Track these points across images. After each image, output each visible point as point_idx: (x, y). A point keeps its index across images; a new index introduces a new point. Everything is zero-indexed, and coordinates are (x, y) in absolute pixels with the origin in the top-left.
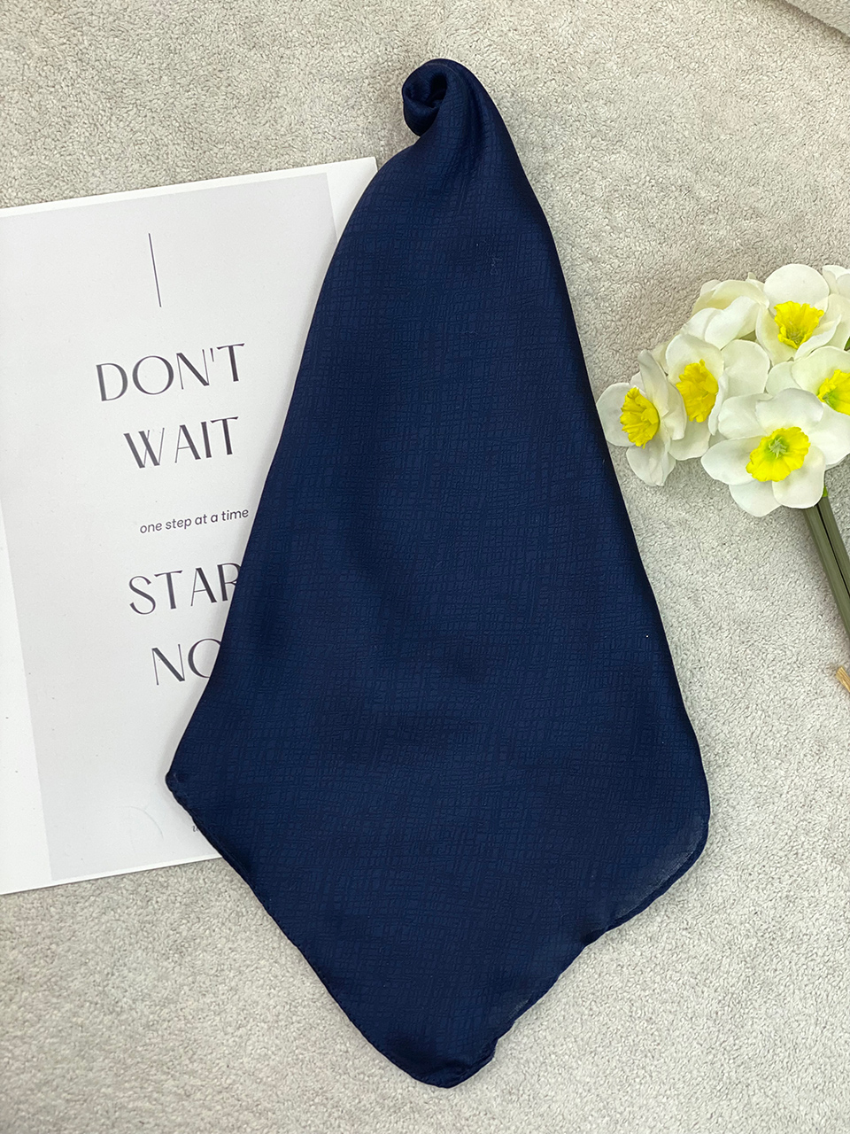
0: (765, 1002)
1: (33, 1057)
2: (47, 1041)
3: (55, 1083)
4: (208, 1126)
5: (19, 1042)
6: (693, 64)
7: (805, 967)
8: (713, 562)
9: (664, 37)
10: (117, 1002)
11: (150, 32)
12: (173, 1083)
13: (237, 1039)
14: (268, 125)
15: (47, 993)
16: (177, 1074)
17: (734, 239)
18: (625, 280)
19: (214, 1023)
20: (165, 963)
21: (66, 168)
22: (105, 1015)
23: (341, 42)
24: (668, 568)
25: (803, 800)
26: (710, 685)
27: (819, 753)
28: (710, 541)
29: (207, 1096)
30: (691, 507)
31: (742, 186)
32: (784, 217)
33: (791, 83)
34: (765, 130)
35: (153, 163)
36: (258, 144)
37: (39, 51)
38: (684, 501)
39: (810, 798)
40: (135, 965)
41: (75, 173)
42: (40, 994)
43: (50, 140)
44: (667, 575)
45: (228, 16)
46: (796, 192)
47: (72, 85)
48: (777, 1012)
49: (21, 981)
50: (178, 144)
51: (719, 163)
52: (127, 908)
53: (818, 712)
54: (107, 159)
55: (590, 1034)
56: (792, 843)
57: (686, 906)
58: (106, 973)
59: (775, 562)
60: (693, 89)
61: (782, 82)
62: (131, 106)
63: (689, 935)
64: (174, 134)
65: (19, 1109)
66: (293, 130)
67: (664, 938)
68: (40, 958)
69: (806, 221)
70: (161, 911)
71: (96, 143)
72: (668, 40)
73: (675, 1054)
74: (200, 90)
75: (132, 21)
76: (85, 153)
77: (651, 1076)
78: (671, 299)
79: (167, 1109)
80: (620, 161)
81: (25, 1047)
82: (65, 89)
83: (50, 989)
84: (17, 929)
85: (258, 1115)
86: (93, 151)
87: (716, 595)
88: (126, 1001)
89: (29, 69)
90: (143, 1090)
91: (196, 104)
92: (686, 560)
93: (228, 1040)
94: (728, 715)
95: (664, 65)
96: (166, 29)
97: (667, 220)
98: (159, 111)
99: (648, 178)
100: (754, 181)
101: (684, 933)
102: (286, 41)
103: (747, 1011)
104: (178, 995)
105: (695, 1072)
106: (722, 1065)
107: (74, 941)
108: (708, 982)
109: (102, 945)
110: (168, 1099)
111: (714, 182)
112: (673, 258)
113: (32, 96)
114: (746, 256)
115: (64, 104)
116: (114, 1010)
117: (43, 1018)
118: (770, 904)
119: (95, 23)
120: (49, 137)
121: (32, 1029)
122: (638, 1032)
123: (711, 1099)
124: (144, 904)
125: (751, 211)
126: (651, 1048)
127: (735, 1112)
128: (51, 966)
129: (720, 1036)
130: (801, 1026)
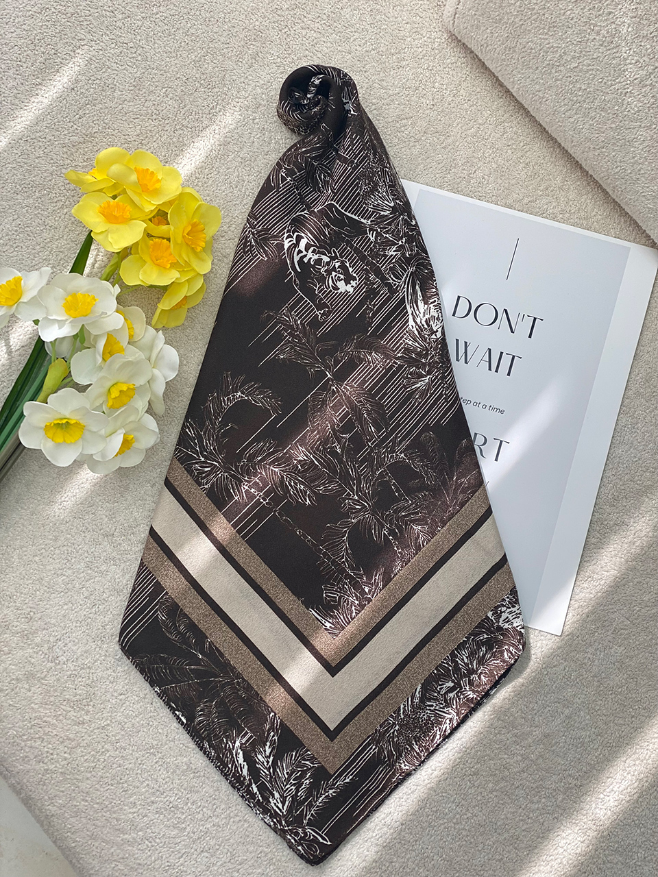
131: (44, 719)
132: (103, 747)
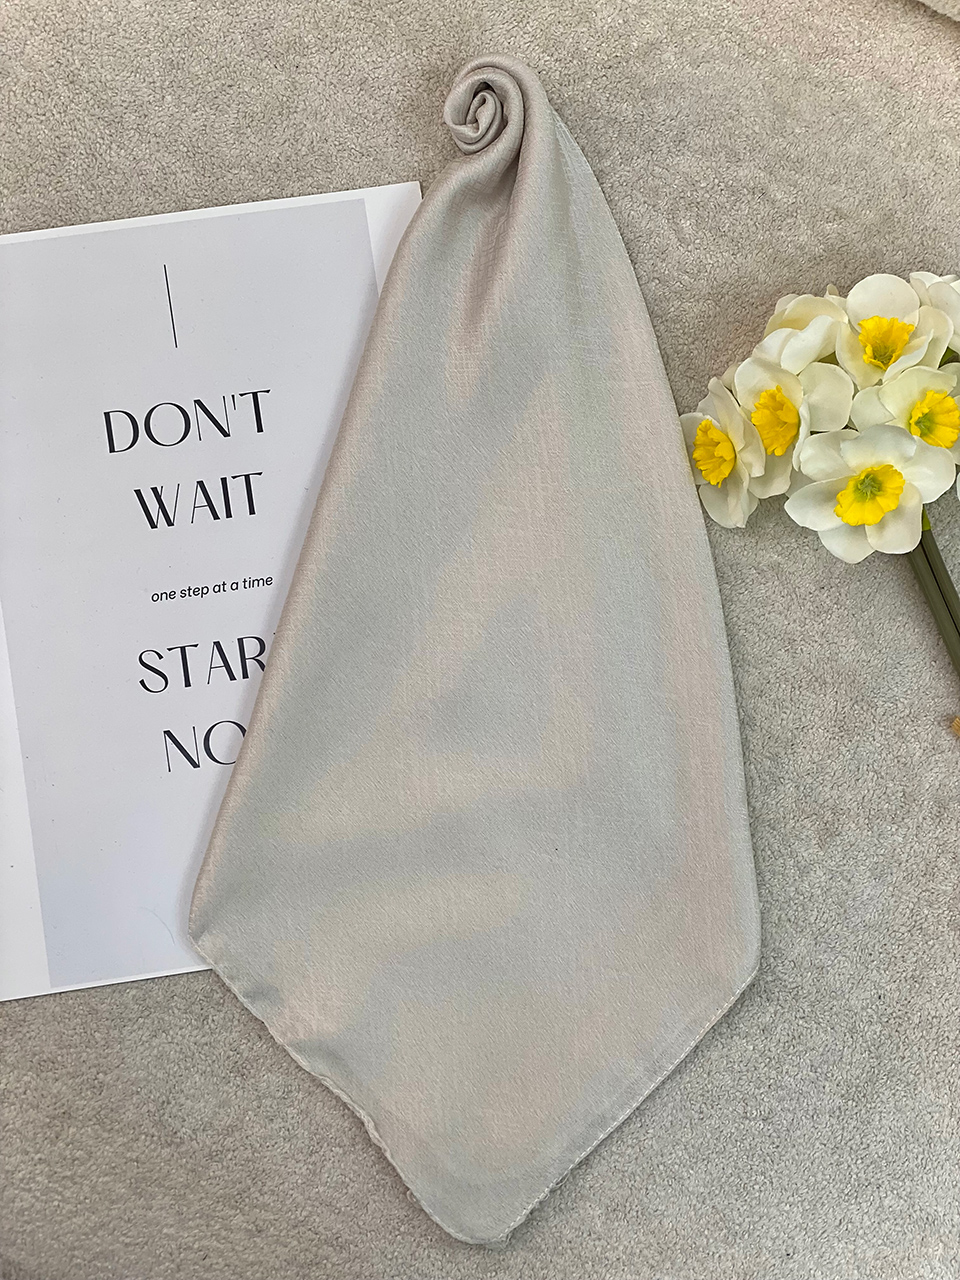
0: (894, 1094)
1: (86, 1198)
2: (100, 1180)
3: (111, 1225)
4: (285, 1263)
5: (69, 1184)
6: (760, 50)
7: (936, 1053)
8: (811, 608)
9: (726, 21)
10: (176, 1133)
11: (149, 46)
12: (242, 1218)
13: (310, 1167)
14: (287, 144)
15: (97, 1127)
16: (247, 1208)
17: (816, 245)
18: (697, 297)
19: (284, 1151)
20: (226, 1088)
21: (64, 206)
22: (162, 1148)
23: (363, 46)
24: (762, 618)
25: (924, 869)
26: (814, 746)
27: (939, 815)
28: (807, 585)
29: (281, 1231)
30: (783, 548)
31: (822, 185)
32: (870, 216)
33: (871, 65)
34: (845, 120)
35: (160, 195)
36: (278, 166)
37: (24, 76)
38: (776, 541)
39: (932, 865)
40: (192, 1091)
41: (73, 210)
42: (89, 1129)
43: (43, 175)
44: (761, 626)
45: (234, 24)
46: (882, 188)
47: (65, 111)
48: (907, 1105)
49: (66, 1116)
50: (187, 172)
51: (795, 160)
52: (180, 1029)
53: (937, 770)
54: (108, 193)
55: (702, 1140)
56: (914, 918)
57: (800, 993)
58: (161, 1100)
59: (880, 605)
60: (761, 78)
61: (861, 64)
62: (133, 131)
63: (806, 1025)
64: (182, 161)
65: (73, 1256)
66: (316, 149)
67: (778, 1029)
68: (87, 1089)
69: (896, 220)
70: (217, 1031)
71: (95, 176)
72: (730, 24)
73: (797, 1157)
74: (208, 109)
75: (127, 35)
76: (83, 187)
77: (772, 1183)
78: (749, 316)
79: (237, 1247)
80: (686, 163)
81: (75, 1188)
82: (57, 116)
83: (100, 1122)
84: (59, 1058)
85: (338, 1248)
86: (92, 185)
87: (816, 645)
88: (185, 1131)
89: (15, 96)
90: (210, 1228)
91: (205, 126)
92: (781, 608)
93: (300, 1168)
94: (835, 778)
95: (727, 53)
96: (166, 42)
97: (739, 227)
98: (164, 134)
99: (716, 181)
100: (834, 179)
101: (801, 1022)
102: (302, 48)
103: (873, 1105)
104: (242, 1122)
105: (820, 1175)
106: (849, 1166)
107: (123, 1068)
108: (829, 1075)
109: (154, 1071)
110: (238, 1237)
111: (791, 182)
112: (750, 270)
113: (20, 127)
114: (830, 263)
115: (57, 133)
116: (172, 1142)
117: (93, 1155)
118: (894, 986)
119: (87, 39)
120: (42, 171)
121: (82, 1168)
122: (754, 1135)
123: (839, 1204)
124: (200, 1025)
125: (834, 213)
126: (770, 1152)
127: (866, 1218)
128: (100, 1097)
129: (845, 1134)
130: (935, 1118)
131: (196, 1246)
132: (316, 1255)
